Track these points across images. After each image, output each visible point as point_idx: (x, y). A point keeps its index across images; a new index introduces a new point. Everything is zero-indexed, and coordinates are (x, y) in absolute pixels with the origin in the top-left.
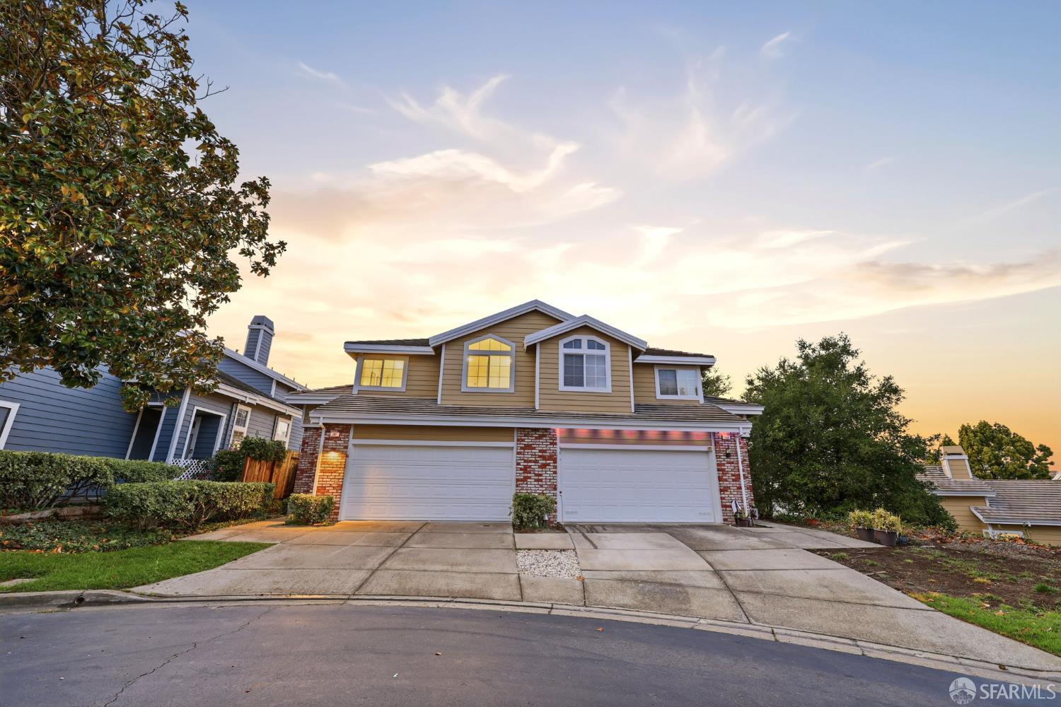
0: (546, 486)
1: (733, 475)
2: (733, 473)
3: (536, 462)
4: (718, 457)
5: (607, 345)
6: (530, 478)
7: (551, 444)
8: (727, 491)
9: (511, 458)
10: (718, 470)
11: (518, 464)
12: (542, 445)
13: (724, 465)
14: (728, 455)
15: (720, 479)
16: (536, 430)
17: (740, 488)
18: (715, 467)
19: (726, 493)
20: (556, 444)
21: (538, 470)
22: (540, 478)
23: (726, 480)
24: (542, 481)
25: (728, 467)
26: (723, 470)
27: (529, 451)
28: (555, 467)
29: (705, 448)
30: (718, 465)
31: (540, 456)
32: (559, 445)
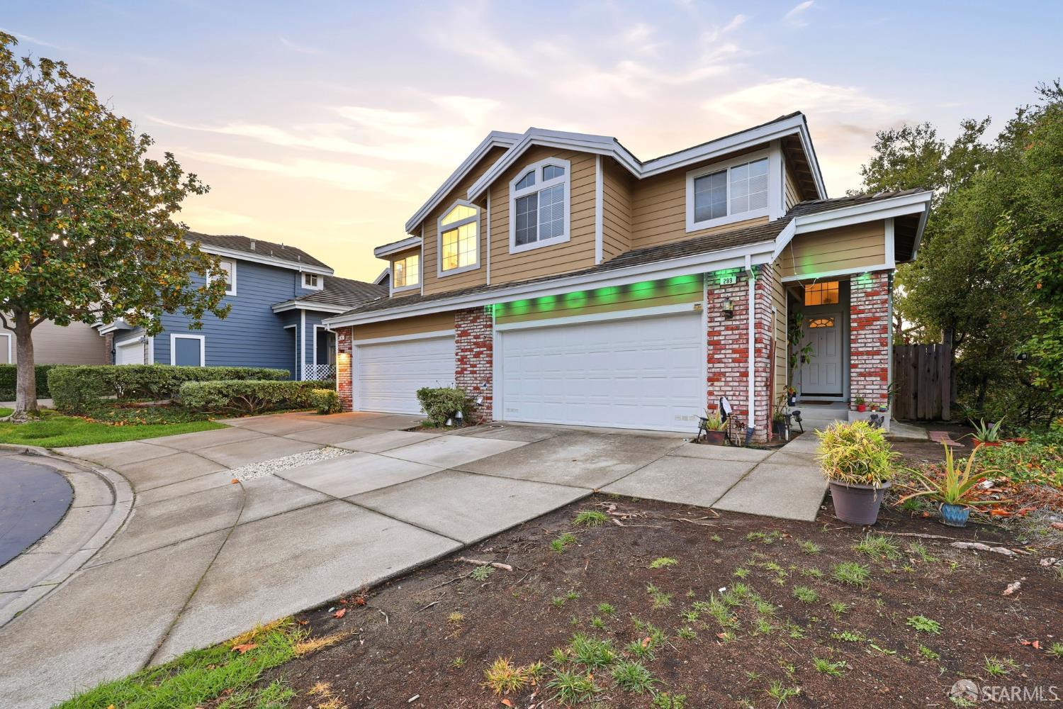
0: (480, 379)
1: (734, 351)
2: (736, 346)
3: (471, 350)
4: (711, 320)
5: (566, 164)
6: (466, 369)
7: (486, 326)
8: (718, 380)
9: (451, 347)
10: (710, 343)
11: (457, 354)
12: (477, 329)
13: (719, 333)
14: (729, 315)
15: (711, 360)
16: (470, 311)
17: (746, 374)
18: (705, 339)
19: (716, 383)
20: (491, 326)
21: (473, 361)
22: (475, 369)
23: (719, 361)
24: (476, 373)
25: (726, 337)
26: (718, 343)
27: (466, 338)
28: (491, 356)
29: (689, 307)
30: (710, 334)
31: (475, 344)
32: (496, 327)
